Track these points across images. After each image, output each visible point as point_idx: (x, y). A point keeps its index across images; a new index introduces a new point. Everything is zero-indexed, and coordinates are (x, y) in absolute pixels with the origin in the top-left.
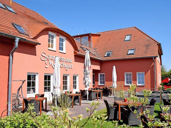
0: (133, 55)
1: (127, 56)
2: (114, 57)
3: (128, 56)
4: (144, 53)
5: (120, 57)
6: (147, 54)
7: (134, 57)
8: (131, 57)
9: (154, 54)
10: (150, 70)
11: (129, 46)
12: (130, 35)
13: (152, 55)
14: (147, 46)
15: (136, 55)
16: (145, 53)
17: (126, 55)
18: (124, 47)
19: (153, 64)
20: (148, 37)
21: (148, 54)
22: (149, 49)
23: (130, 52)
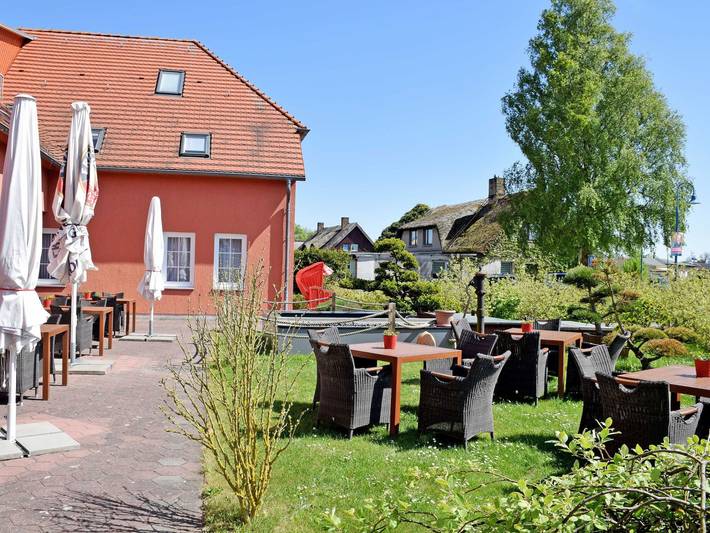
0: (203, 160)
1: (176, 160)
2: (117, 158)
3: (182, 159)
4: (250, 158)
5: (147, 159)
6: (262, 165)
7: (211, 168)
8: (199, 167)
9: (290, 166)
10: (269, 228)
11: (180, 120)
12: (180, 72)
13: (285, 172)
14: (259, 131)
15: (217, 162)
16: (255, 158)
17: (171, 154)
18: (159, 119)
19: (282, 206)
20: (258, 94)
21: (268, 165)
22: (266, 144)
23: (189, 145)
